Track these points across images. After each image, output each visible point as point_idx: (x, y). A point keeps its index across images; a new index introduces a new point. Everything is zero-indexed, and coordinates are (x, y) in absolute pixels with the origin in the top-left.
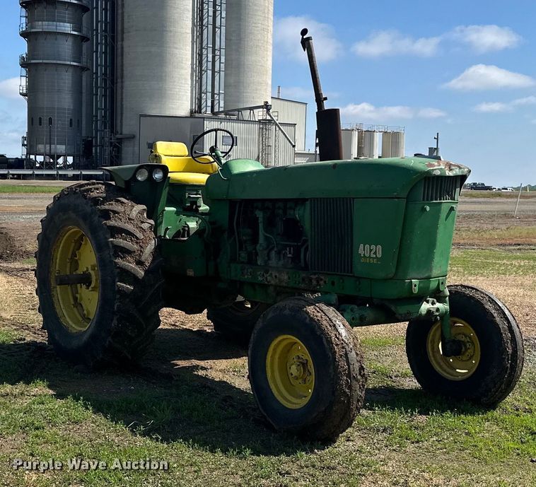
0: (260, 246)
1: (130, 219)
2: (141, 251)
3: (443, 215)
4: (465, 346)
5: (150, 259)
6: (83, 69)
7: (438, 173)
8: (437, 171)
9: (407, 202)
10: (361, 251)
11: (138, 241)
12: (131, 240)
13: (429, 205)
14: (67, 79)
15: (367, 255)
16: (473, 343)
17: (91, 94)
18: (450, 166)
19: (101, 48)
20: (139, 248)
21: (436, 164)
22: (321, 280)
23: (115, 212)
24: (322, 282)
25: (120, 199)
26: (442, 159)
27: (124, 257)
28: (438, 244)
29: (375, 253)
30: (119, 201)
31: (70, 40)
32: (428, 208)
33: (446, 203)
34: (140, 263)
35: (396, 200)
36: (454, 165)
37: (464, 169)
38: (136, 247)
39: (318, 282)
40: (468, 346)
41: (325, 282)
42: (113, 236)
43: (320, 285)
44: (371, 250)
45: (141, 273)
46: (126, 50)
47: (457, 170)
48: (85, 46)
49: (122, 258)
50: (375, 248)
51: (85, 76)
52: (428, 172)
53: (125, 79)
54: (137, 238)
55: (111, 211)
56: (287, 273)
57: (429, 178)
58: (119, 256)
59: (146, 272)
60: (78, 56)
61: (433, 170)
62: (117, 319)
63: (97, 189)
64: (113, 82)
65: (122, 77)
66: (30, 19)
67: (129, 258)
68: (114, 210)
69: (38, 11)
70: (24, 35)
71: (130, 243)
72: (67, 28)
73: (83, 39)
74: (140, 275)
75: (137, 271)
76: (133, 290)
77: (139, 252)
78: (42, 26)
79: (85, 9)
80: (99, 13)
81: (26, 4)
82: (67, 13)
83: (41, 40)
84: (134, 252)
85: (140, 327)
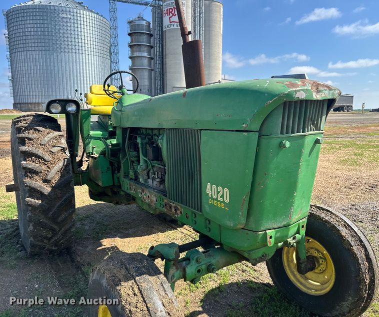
0: (140, 167)
1: (41, 145)
2: (48, 171)
3: (306, 150)
4: (318, 262)
5: (58, 177)
6: (152, 70)
7: (302, 96)
8: (302, 92)
9: (259, 136)
10: (208, 191)
11: (46, 163)
12: (39, 162)
13: (289, 139)
14: (146, 74)
15: (215, 197)
16: (325, 259)
17: (155, 80)
18: (317, 87)
19: (159, 62)
20: (47, 169)
21: (300, 83)
22: (179, 210)
23: (30, 139)
24: (179, 212)
25: (38, 128)
26: (307, 78)
27: (32, 177)
28: (299, 185)
29: (222, 196)
30: (37, 129)
31: (147, 59)
32: (288, 144)
33: (310, 135)
34: (46, 181)
35: (246, 134)
36: (324, 86)
37: (335, 90)
38: (43, 168)
39: (176, 210)
40: (321, 262)
41: (181, 212)
42: (25, 160)
43: (177, 214)
44: (218, 192)
45: (47, 189)
46: (167, 62)
47: (327, 92)
48: (152, 61)
49: (30, 178)
50: (222, 191)
51: (153, 72)
52: (289, 95)
53: (167, 74)
54: (45, 161)
55: (27, 138)
56: (155, 196)
57: (290, 102)
58: (27, 176)
59: (53, 188)
60: (150, 65)
61: (296, 92)
62: (33, 225)
63: (26, 120)
64: (163, 75)
65: (166, 73)
66: (132, 52)
67: (37, 178)
68: (30, 137)
69: (135, 48)
70: (130, 58)
71: (38, 165)
72: (146, 54)
73: (152, 58)
74: (47, 191)
75: (44, 188)
76: (41, 204)
77: (46, 172)
78: (136, 54)
79: (152, 47)
80: (157, 49)
81: (130, 46)
82: (145, 49)
83: (136, 59)
84: (41, 172)
85: (53, 230)
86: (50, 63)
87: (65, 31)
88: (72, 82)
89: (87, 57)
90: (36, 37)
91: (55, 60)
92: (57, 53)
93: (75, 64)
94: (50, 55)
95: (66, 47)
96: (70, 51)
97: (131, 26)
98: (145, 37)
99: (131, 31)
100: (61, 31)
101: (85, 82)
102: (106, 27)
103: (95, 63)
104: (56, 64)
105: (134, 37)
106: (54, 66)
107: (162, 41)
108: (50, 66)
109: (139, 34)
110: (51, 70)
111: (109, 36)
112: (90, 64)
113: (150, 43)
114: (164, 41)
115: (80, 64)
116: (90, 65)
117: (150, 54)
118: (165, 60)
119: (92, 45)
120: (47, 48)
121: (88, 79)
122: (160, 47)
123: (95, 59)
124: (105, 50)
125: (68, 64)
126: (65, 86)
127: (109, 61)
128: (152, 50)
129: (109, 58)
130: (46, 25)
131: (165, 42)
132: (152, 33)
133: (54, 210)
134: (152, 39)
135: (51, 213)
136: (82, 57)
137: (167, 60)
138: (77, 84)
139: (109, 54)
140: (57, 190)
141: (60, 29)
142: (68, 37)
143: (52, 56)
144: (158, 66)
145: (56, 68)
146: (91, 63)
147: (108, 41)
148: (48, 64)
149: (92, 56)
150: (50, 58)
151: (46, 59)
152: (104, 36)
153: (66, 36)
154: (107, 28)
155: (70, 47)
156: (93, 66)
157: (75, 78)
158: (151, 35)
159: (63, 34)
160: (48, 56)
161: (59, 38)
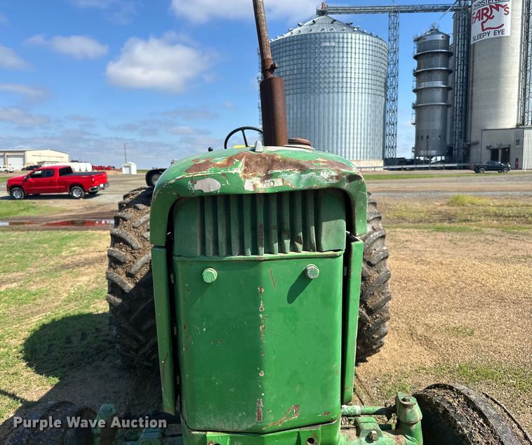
1: (134, 227)
2: (134, 262)
5: (145, 271)
6: (448, 106)
8: (209, 180)
11: (133, 251)
12: (126, 249)
14: (438, 113)
17: (453, 120)
19: (460, 93)
20: (133, 259)
21: (221, 162)
23: (124, 219)
25: (138, 205)
27: (116, 268)
30: (136, 207)
31: (441, 90)
32: (209, 276)
33: (280, 260)
34: (129, 275)
38: (129, 257)
45: (129, 286)
46: (474, 92)
48: (450, 92)
49: (114, 269)
51: (449, 109)
52: (180, 186)
54: (133, 248)
58: (112, 266)
59: (136, 284)
60: (445, 98)
61: (194, 180)
64: (466, 112)
65: (472, 108)
66: (418, 82)
67: (120, 269)
68: (125, 217)
69: (423, 77)
70: (415, 91)
71: (124, 253)
72: (439, 84)
73: (449, 89)
74: (128, 288)
75: (125, 284)
76: (120, 304)
77: (132, 263)
78: (424, 85)
79: (450, 72)
80: (459, 74)
81: (416, 74)
82: (439, 75)
83: (424, 93)
84: (125, 263)
85: (137, 340)
86: (306, 108)
87: (326, 65)
88: (331, 132)
89: (352, 97)
90: (291, 77)
91: (312, 105)
92: (314, 95)
93: (336, 107)
94: (306, 99)
95: (327, 85)
96: (331, 91)
97: (419, 46)
98: (440, 59)
99: (418, 52)
100: (321, 65)
101: (348, 131)
102: (381, 51)
103: (363, 103)
104: (312, 110)
105: (422, 61)
106: (310, 113)
107: (468, 60)
108: (306, 113)
109: (430, 55)
110: (306, 118)
111: (386, 63)
112: (356, 105)
113: (447, 66)
114: (471, 60)
115: (342, 107)
116: (356, 108)
117: (446, 82)
118: (470, 88)
119: (360, 80)
120: (304, 90)
121: (352, 127)
122: (463, 70)
123: (363, 98)
124: (378, 83)
125: (327, 108)
126: (322, 137)
127: (384, 98)
128: (451, 76)
129: (383, 94)
130: (304, 60)
131: (473, 62)
132: (452, 50)
133: (136, 314)
134: (451, 61)
135: (133, 318)
136: (346, 97)
137: (474, 88)
138: (337, 135)
139: (383, 89)
140: (142, 288)
141: (321, 62)
142: (329, 72)
143: (308, 101)
144: (458, 99)
145: (312, 115)
146: (358, 104)
147: (383, 71)
148: (304, 111)
149: (360, 94)
150: (306, 103)
151: (301, 103)
152: (379, 64)
153: (327, 71)
154: (384, 52)
155: (331, 85)
156: (360, 108)
157: (335, 126)
158: (449, 54)
159: (323, 69)
160: (303, 101)
161: (319, 75)
